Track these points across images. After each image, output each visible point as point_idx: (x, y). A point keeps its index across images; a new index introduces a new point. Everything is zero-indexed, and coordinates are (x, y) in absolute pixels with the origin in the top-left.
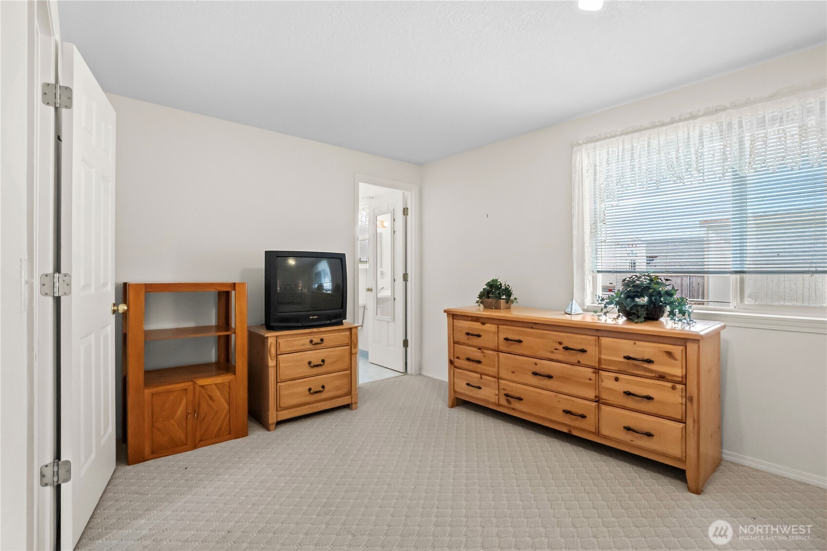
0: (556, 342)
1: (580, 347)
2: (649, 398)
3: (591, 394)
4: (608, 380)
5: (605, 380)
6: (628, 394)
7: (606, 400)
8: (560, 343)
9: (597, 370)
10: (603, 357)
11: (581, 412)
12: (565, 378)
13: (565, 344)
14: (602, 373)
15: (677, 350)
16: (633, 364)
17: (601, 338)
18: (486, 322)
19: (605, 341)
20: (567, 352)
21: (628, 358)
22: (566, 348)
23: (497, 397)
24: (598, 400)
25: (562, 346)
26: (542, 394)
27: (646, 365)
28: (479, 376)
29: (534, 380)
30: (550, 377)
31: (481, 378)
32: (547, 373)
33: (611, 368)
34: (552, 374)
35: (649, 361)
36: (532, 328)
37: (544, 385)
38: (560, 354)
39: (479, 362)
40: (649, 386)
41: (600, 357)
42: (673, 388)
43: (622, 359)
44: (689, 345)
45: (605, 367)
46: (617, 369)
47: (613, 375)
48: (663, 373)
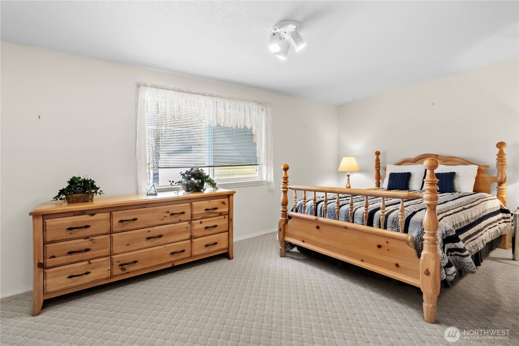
0: (165, 213)
1: (181, 212)
2: (216, 226)
3: (187, 236)
4: (197, 225)
5: (195, 226)
6: (206, 228)
7: (195, 236)
8: (168, 212)
9: (190, 221)
10: (194, 213)
11: (181, 249)
12: (171, 233)
13: (172, 212)
14: (193, 222)
15: (226, 200)
16: (209, 212)
17: (192, 203)
18: (95, 213)
19: (195, 204)
20: (173, 217)
21: (207, 210)
22: (172, 214)
23: (110, 271)
24: (191, 238)
25: (169, 214)
26: (154, 250)
27: (214, 211)
28: (87, 262)
29: (149, 243)
30: (160, 236)
31: (90, 263)
32: (158, 234)
33: (198, 218)
34: (161, 234)
35: (216, 209)
36: (144, 207)
37: (155, 243)
38: (168, 219)
39: (87, 250)
40: (215, 220)
41: (192, 213)
42: (225, 218)
43: (204, 211)
44: (231, 197)
45: (195, 218)
46: (201, 217)
47: (199, 221)
48: (221, 212)
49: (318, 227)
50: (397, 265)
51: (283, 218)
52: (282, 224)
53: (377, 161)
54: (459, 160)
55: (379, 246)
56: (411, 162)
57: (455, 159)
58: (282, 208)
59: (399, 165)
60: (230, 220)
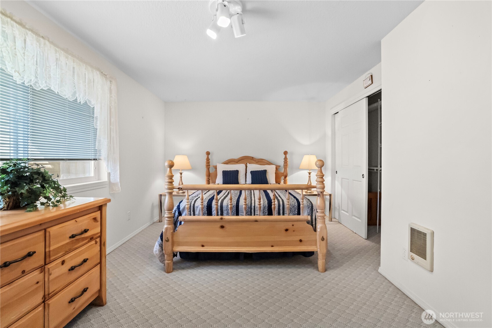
1: (26, 253)
2: (85, 261)
3: (38, 298)
4: (55, 270)
5: (52, 274)
6: (72, 269)
9: (43, 267)
10: (51, 249)
14: (49, 267)
15: (97, 214)
16: (75, 240)
17: (48, 230)
21: (73, 236)
24: (44, 300)
27: (83, 236)
33: (58, 255)
35: (86, 231)
40: (85, 251)
41: (47, 250)
42: (96, 243)
43: (68, 241)
44: (103, 208)
45: (52, 258)
46: (64, 252)
47: (60, 261)
48: (91, 235)
49: (222, 227)
50: (301, 241)
51: (169, 225)
52: (170, 233)
53: (207, 161)
54: (266, 161)
55: (287, 230)
56: (235, 162)
57: (263, 161)
58: (167, 214)
59: (226, 164)
60: (102, 245)
